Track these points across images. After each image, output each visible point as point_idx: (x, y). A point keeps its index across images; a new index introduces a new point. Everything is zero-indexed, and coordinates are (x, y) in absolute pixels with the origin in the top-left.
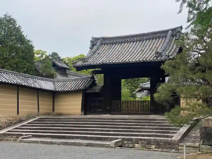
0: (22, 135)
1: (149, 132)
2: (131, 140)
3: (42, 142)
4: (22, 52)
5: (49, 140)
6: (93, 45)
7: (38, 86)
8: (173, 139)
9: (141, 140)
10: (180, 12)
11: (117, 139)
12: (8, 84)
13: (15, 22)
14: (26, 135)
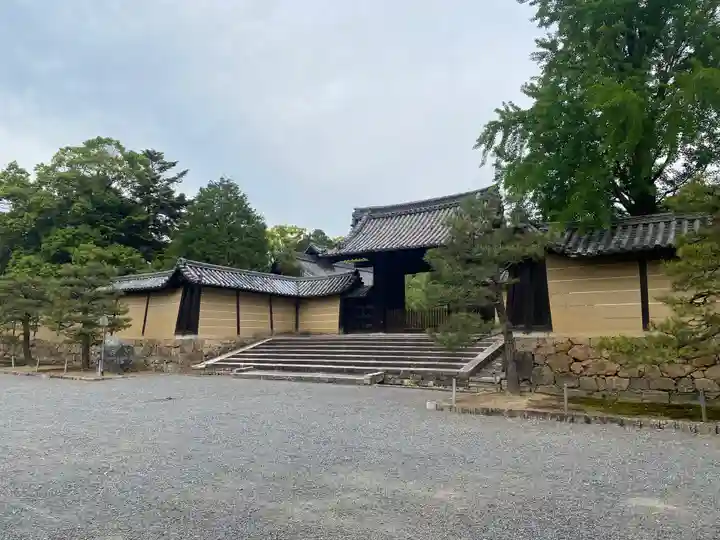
0: (239, 366)
1: (429, 360)
2: (398, 373)
3: (267, 378)
4: (248, 235)
5: (275, 374)
6: (356, 221)
7: (269, 289)
8: (462, 370)
9: (412, 372)
10: (483, 164)
11: (377, 371)
12: (220, 287)
13: (237, 188)
14: (245, 366)
